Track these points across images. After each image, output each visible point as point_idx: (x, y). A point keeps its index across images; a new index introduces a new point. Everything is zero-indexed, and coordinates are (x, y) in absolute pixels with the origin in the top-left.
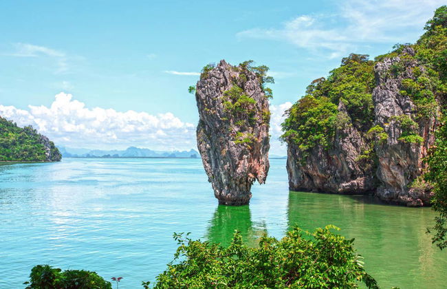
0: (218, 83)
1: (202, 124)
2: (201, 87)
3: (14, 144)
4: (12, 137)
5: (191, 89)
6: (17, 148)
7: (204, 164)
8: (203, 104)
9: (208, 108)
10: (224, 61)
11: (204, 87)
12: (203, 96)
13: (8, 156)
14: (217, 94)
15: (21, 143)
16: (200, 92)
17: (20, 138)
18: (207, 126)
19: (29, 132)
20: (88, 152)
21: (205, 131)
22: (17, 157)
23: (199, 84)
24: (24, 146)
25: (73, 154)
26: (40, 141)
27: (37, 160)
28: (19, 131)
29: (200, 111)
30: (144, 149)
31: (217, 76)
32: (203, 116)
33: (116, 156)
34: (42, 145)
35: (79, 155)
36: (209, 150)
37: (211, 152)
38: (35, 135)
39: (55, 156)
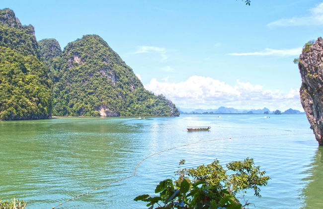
0: (318, 55)
1: (305, 86)
2: (304, 59)
3: (153, 106)
4: (152, 101)
5: (295, 61)
6: (155, 108)
7: (307, 115)
8: (305, 71)
9: (311, 73)
10: (321, 38)
11: (307, 58)
12: (306, 65)
13: (150, 113)
14: (319, 63)
15: (157, 105)
16: (303, 62)
17: (156, 102)
18: (309, 87)
19: (161, 98)
20: (194, 110)
21: (308, 91)
22: (155, 114)
23: (302, 56)
24: (159, 107)
25: (184, 112)
26: (168, 103)
27: (166, 116)
28: (156, 98)
29: (303, 76)
30: (229, 108)
31: (318, 49)
32: (305, 80)
33: (212, 113)
34: (169, 106)
35: (188, 112)
36: (311, 105)
37: (313, 106)
38: (164, 100)
39: (176, 113)
